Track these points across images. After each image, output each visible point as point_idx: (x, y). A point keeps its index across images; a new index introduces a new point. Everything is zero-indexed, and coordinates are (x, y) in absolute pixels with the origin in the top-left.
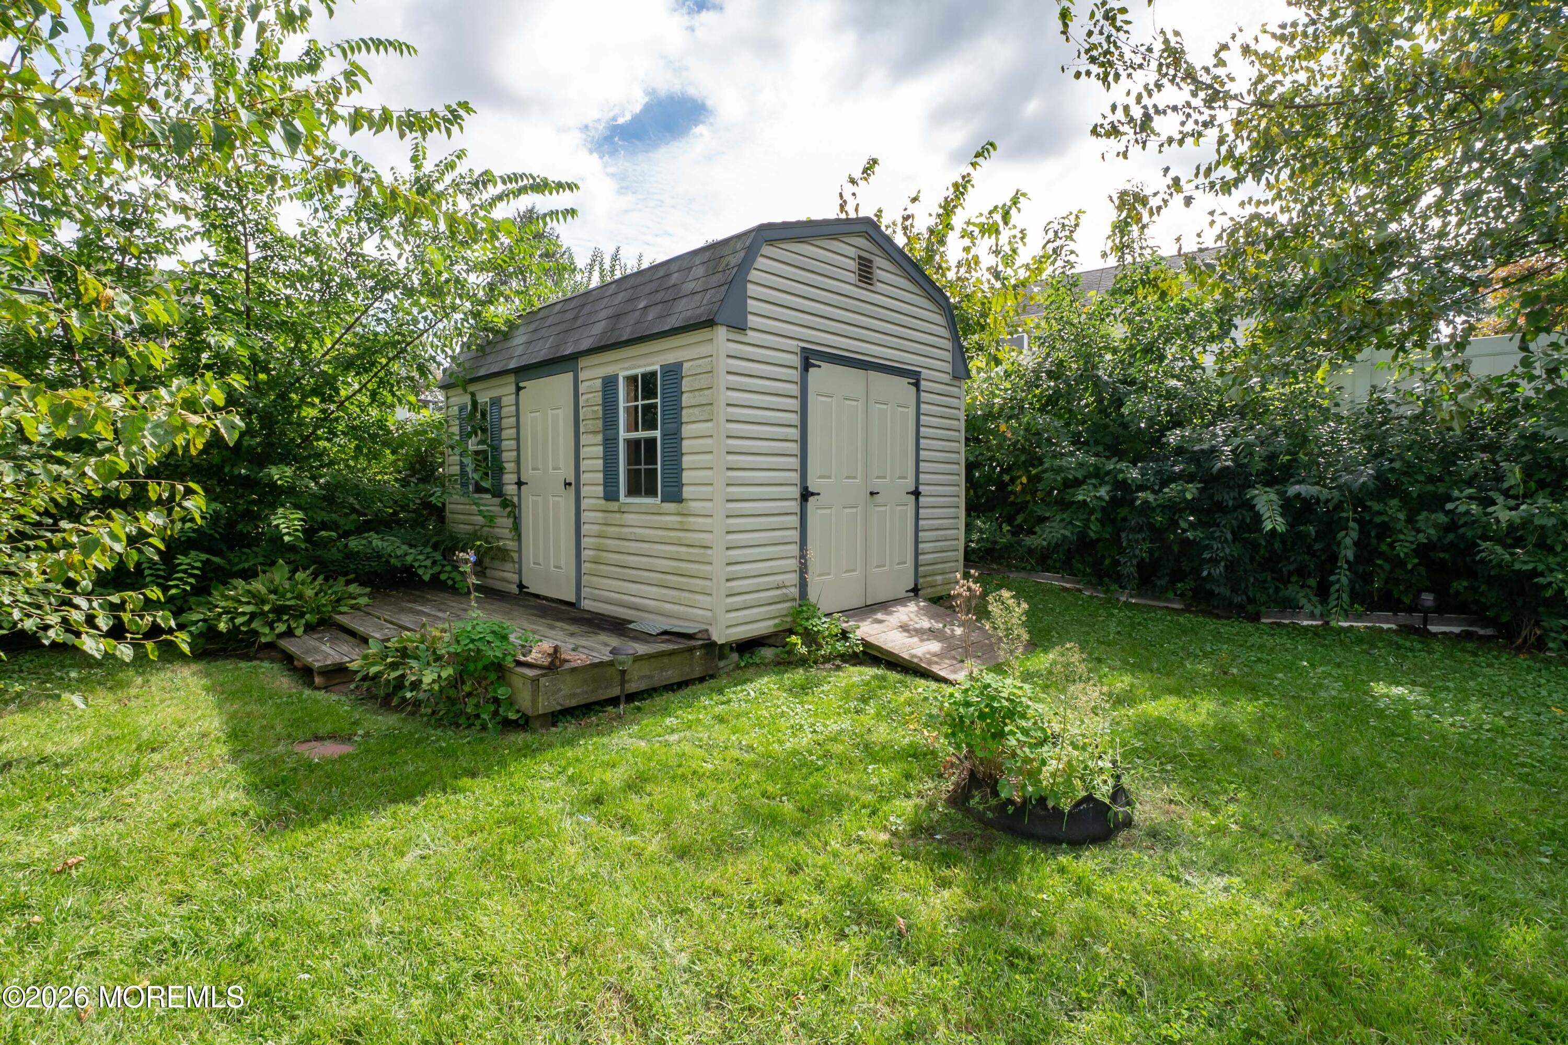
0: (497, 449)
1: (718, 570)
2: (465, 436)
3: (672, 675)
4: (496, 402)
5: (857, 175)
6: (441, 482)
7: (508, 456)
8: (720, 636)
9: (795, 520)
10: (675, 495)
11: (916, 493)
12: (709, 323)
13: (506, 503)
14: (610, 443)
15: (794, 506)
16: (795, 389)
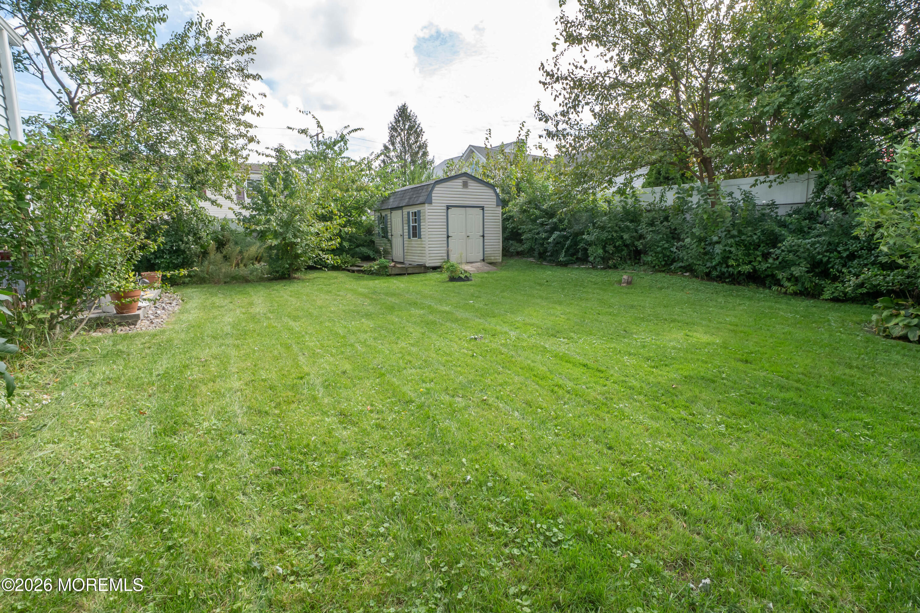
0: (386, 227)
1: (427, 252)
2: (379, 224)
3: (417, 271)
4: (386, 215)
5: (488, 136)
6: (373, 235)
7: (389, 229)
8: (427, 265)
9: (446, 242)
10: (420, 238)
11: (483, 236)
12: (424, 203)
13: (389, 240)
14: (409, 226)
15: (446, 239)
16: (445, 214)
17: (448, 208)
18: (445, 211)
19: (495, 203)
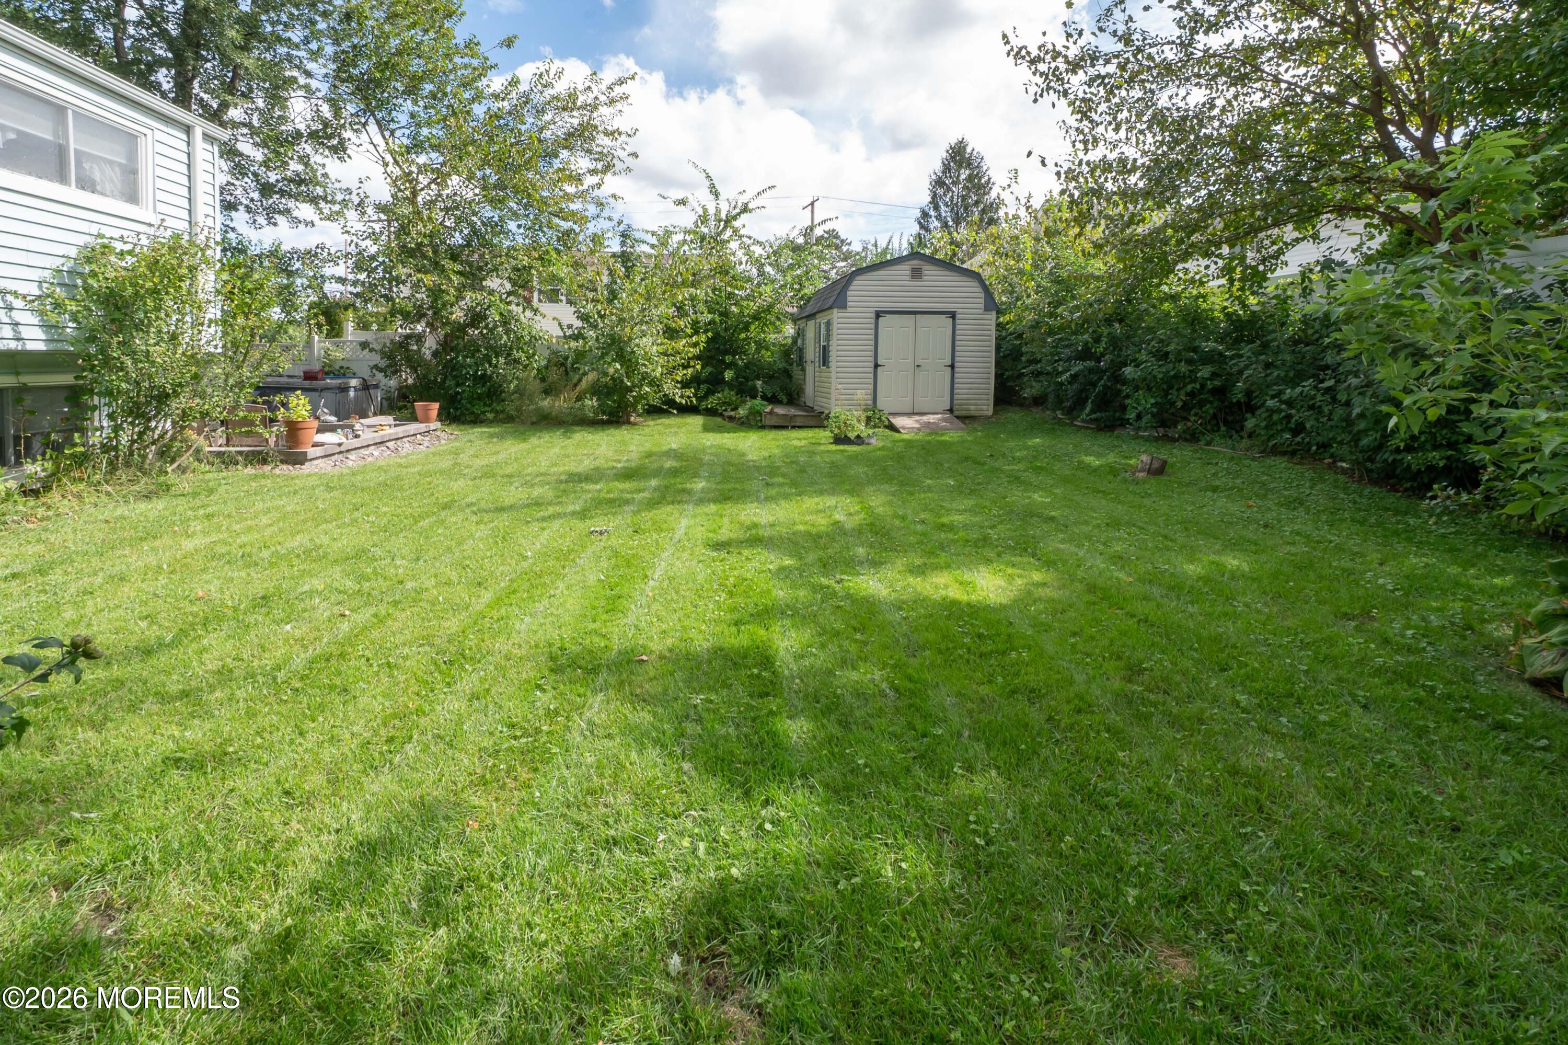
0: (803, 348)
1: (834, 391)
3: (812, 423)
4: (803, 329)
7: (804, 351)
9: (872, 375)
10: (828, 366)
11: (952, 367)
12: (834, 307)
13: (803, 370)
14: (820, 346)
15: (872, 370)
16: (873, 326)
17: (878, 315)
18: (873, 321)
19: (982, 306)
